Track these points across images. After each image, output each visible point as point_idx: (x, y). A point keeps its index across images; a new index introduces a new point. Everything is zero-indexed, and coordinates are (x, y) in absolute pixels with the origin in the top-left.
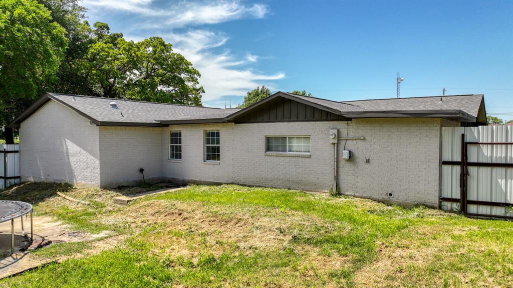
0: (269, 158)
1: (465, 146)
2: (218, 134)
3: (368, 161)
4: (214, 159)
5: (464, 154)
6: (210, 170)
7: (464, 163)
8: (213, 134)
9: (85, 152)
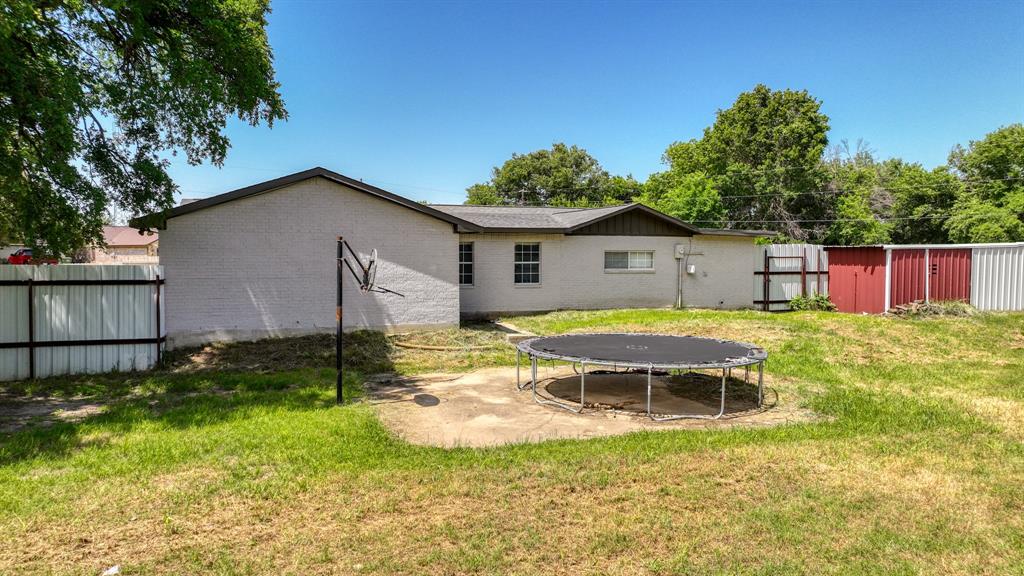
0: (610, 276)
1: (767, 259)
2: (536, 248)
3: (706, 276)
4: (527, 280)
5: (767, 266)
6: (526, 295)
7: (766, 273)
8: (527, 248)
9: (421, 275)
